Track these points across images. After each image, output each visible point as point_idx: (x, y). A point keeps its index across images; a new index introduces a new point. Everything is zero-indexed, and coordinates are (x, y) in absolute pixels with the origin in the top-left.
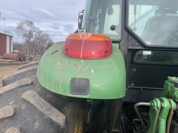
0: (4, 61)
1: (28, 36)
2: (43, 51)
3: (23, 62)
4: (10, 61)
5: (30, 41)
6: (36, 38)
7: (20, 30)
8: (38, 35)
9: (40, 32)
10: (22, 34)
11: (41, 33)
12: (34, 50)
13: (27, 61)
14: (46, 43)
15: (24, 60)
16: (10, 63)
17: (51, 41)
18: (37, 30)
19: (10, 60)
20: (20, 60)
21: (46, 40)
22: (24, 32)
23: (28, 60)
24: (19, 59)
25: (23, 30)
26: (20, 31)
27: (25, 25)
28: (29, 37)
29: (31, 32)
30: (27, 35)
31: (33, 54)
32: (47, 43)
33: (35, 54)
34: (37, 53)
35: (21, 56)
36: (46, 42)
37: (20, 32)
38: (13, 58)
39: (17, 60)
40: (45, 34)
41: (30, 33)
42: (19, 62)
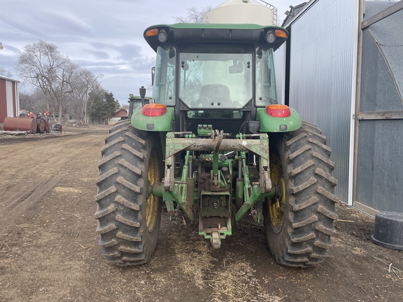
0: (8, 134)
1: (45, 77)
2: (81, 110)
3: (45, 135)
4: (19, 134)
5: (51, 88)
6: (63, 81)
7: (26, 65)
8: (67, 74)
9: (73, 67)
10: (33, 75)
11: (75, 71)
12: (61, 108)
13: (53, 133)
14: (87, 91)
15: (46, 130)
16: (20, 137)
17: (97, 87)
18: (66, 64)
19: (20, 132)
20: (38, 131)
21: (86, 86)
22: (35, 68)
23: (55, 130)
24: (35, 130)
25: (34, 64)
26: (26, 67)
27: (38, 53)
28: (48, 80)
29: (52, 68)
30: (43, 76)
31: (59, 118)
32: (89, 91)
33: (63, 116)
34: (68, 115)
35: (39, 122)
36: (86, 89)
37: (27, 70)
38: (24, 127)
39: (33, 130)
40: (84, 72)
41: (51, 70)
42: (38, 135)
